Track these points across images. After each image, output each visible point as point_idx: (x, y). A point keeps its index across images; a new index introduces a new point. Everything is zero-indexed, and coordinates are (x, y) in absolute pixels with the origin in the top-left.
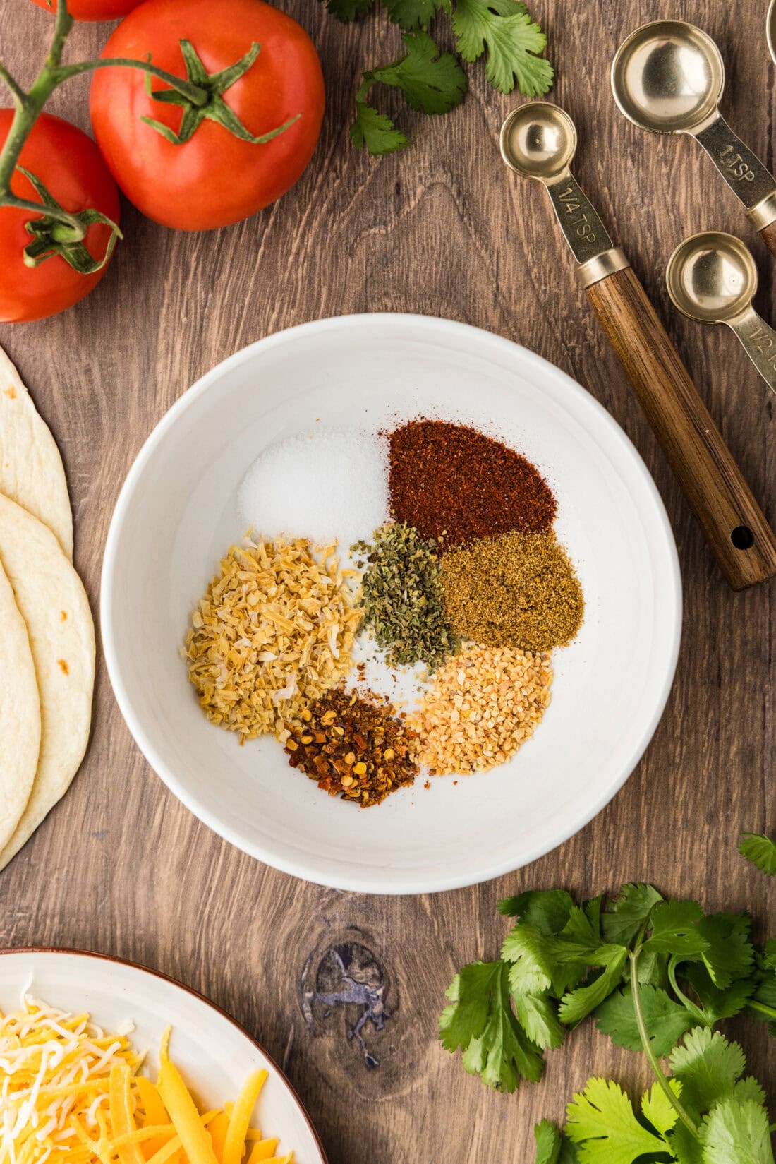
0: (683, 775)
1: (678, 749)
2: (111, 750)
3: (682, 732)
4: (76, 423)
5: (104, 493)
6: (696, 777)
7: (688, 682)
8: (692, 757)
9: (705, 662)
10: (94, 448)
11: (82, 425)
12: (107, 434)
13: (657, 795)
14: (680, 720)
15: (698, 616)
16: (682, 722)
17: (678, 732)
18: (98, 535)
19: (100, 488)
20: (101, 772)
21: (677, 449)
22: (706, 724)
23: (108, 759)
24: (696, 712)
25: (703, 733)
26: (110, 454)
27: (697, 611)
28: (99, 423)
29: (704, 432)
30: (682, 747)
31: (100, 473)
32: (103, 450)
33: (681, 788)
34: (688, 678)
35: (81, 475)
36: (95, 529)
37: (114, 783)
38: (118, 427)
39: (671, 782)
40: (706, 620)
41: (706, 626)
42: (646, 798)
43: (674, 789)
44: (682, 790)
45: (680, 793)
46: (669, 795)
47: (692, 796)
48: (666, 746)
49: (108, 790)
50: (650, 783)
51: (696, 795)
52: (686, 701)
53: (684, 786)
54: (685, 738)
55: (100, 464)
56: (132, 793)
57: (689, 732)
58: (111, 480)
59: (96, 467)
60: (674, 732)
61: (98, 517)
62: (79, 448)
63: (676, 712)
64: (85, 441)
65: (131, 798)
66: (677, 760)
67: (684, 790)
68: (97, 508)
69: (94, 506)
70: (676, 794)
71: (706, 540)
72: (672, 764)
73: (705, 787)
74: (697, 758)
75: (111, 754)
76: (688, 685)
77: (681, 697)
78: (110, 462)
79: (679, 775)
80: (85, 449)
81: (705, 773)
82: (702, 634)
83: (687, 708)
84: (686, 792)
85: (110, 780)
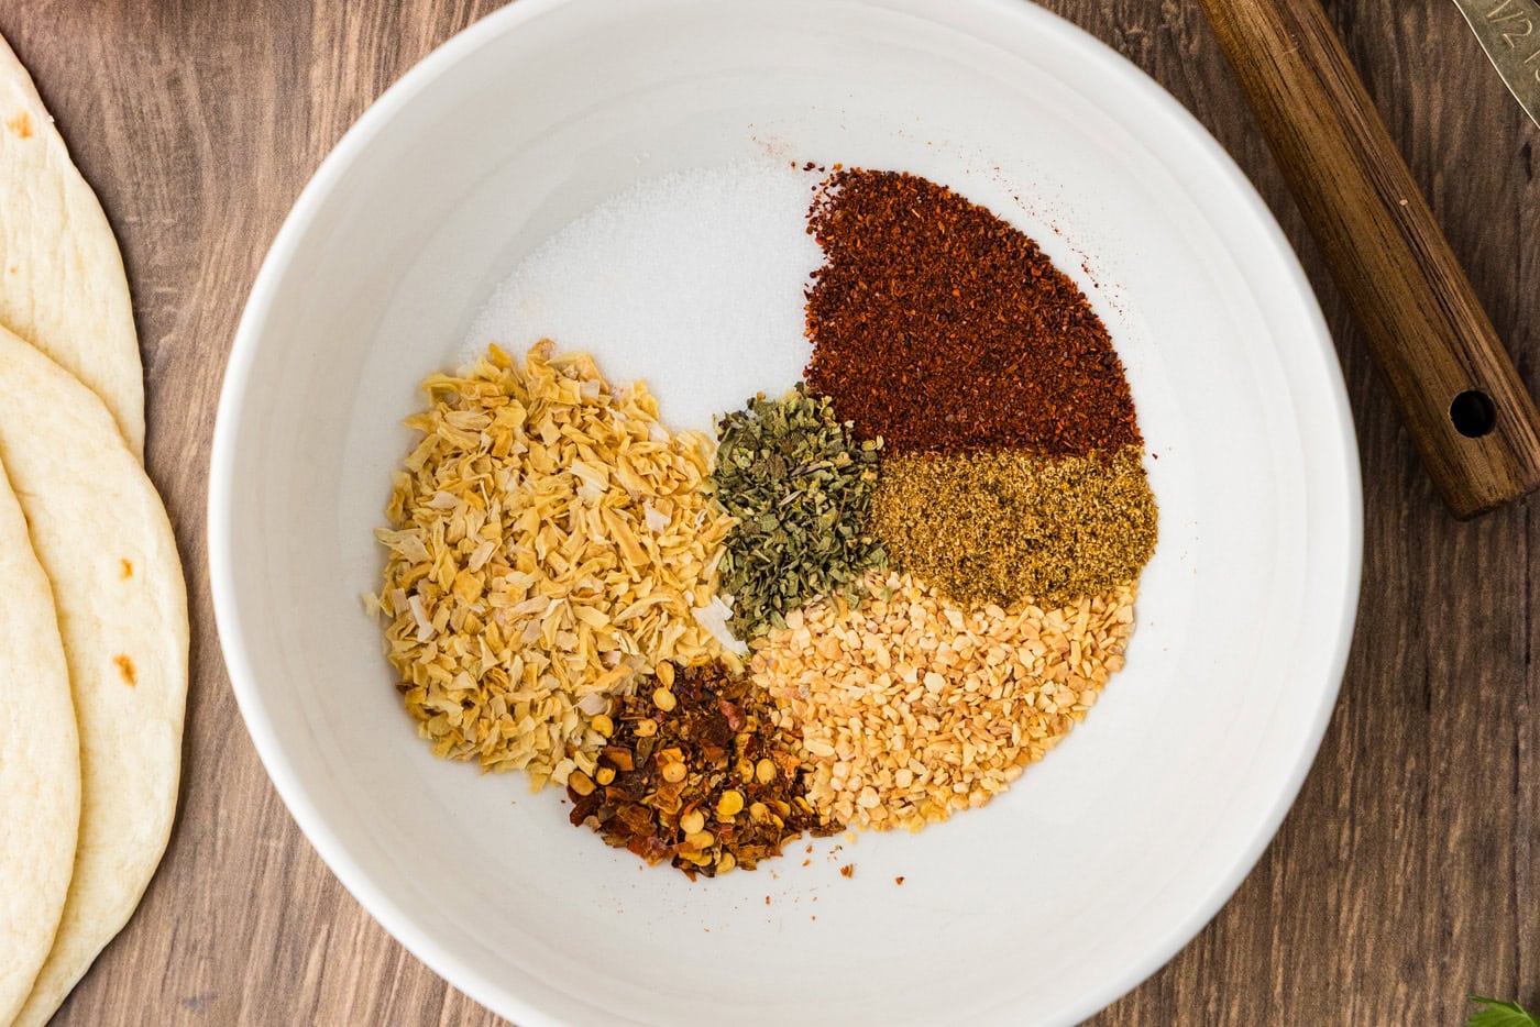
0: (1355, 885)
1: (1346, 833)
2: (220, 834)
3: (1353, 799)
4: (150, 186)
5: (206, 326)
6: (1382, 890)
7: (1364, 699)
8: (1373, 848)
9: (1399, 660)
10: (186, 235)
11: (162, 190)
12: (211, 209)
13: (1303, 926)
14: (1349, 775)
15: (1385, 569)
16: (1354, 780)
17: (1345, 798)
18: (194, 409)
19: (198, 315)
20: (200, 879)
21: (1344, 237)
22: (1400, 783)
23: (214, 852)
24: (1381, 760)
25: (1395, 801)
26: (218, 247)
27: (1384, 559)
28: (196, 185)
29: (1397, 206)
30: (1352, 830)
31: (199, 284)
32: (205, 240)
33: (1351, 910)
34: (1365, 691)
35: (160, 290)
36: (188, 396)
37: (225, 901)
38: (233, 194)
39: (1332, 900)
40: (1401, 576)
41: (1401, 589)
42: (1282, 931)
43: (1338, 911)
44: (1353, 916)
45: (1350, 920)
46: (1327, 922)
47: (1374, 927)
48: (1321, 826)
49: (213, 914)
50: (1290, 901)
51: (1381, 923)
52: (1362, 738)
53: (1357, 907)
54: (1360, 811)
55: (198, 267)
56: (261, 923)
57: (1367, 798)
58: (220, 300)
59: (191, 273)
60: (1336, 801)
61: (194, 372)
62: (158, 233)
63: (1341, 759)
64: (168, 221)
65: (260, 929)
66: (1344, 855)
67: (1356, 915)
68: (192, 354)
69: (186, 352)
70: (1342, 922)
71: (1400, 419)
72: (1334, 863)
73: (1398, 908)
74: (1383, 851)
75: (220, 843)
76: (1365, 706)
77: (1351, 730)
78: (219, 264)
79: (1348, 885)
80: (169, 237)
81: (1399, 879)
82: (1393, 604)
83: (1363, 751)
84: (1362, 918)
85: (218, 893)
